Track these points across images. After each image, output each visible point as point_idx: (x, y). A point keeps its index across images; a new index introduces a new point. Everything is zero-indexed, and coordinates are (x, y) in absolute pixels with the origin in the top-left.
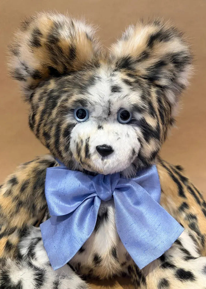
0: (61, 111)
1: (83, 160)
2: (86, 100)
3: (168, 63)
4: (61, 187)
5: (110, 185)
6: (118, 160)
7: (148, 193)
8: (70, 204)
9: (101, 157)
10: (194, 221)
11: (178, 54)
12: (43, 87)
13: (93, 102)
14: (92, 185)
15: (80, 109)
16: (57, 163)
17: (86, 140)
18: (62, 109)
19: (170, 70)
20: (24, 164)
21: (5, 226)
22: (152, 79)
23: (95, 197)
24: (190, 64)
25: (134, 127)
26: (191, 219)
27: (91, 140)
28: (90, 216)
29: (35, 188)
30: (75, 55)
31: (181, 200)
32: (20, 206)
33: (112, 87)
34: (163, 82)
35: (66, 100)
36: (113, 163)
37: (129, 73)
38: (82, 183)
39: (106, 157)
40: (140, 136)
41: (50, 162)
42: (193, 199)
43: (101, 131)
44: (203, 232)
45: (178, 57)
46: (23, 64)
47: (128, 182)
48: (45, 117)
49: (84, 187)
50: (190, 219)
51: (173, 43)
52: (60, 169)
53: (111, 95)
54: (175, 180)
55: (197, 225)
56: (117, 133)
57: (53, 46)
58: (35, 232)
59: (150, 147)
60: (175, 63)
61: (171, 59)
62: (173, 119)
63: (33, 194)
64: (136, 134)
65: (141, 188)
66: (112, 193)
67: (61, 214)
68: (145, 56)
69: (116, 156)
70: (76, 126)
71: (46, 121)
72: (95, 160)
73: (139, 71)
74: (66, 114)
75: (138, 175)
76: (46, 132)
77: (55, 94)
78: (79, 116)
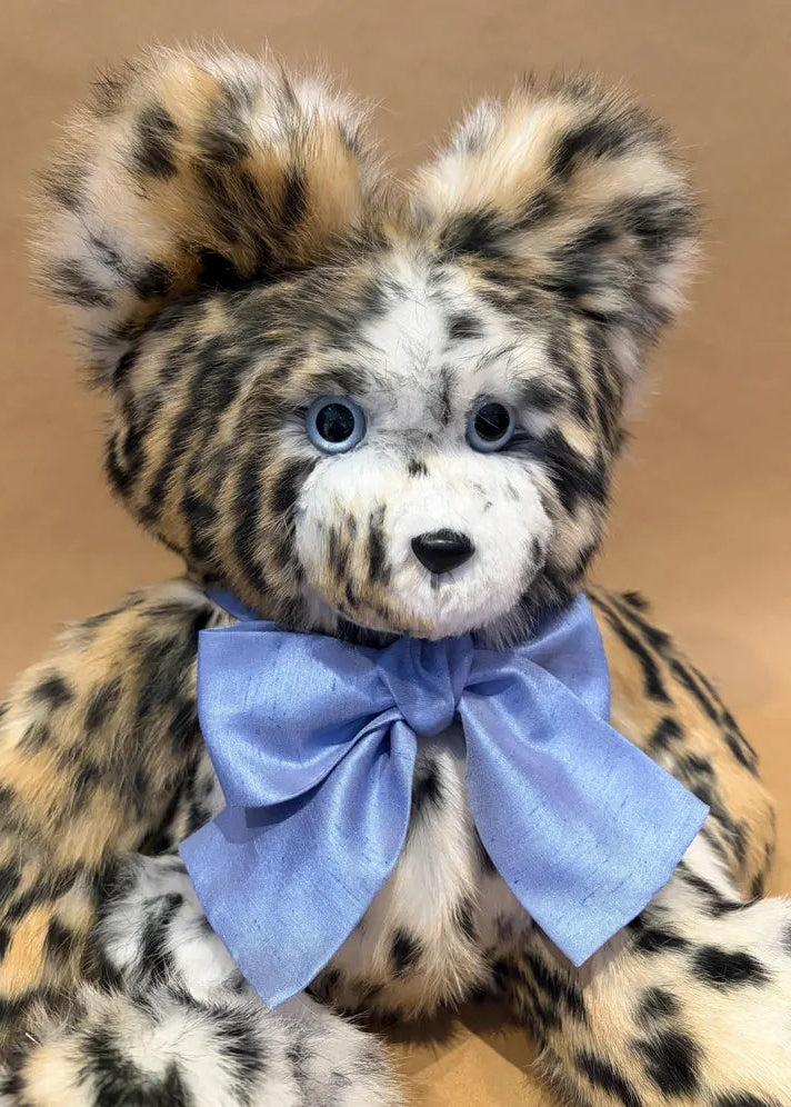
0: (261, 417)
1: (357, 591)
2: (361, 371)
3: (619, 234)
4: (259, 701)
5: (446, 677)
6: (490, 584)
7: (573, 695)
8: (298, 757)
9: (429, 577)
10: (705, 778)
11: (651, 203)
12: (179, 330)
13: (389, 376)
14: (380, 682)
15: (330, 406)
16: (218, 610)
17: (372, 517)
18: (264, 408)
19: (626, 260)
20: (84, 625)
21: (35, 863)
22: (571, 290)
23: (392, 723)
24: (688, 234)
25: (524, 462)
26: (695, 773)
27: (389, 516)
28: (381, 794)
29: (143, 711)
30: (303, 208)
31: (656, 711)
32: (90, 782)
33: (451, 318)
34: (608, 301)
35: (281, 374)
36: (472, 596)
37: (488, 268)
38: (343, 679)
39: (446, 574)
40: (545, 492)
41: (195, 611)
42: (694, 706)
43: (420, 482)
44: (735, 816)
45: (657, 211)
46: (99, 244)
47: (506, 660)
48: (194, 439)
49: (353, 689)
50: (689, 774)
51: (639, 163)
52: (250, 634)
53: (447, 350)
54: (632, 644)
55: (716, 793)
56: (479, 487)
57: (225, 171)
58: (154, 875)
59: (578, 532)
60: (640, 232)
61: (629, 219)
62: (625, 432)
63: (138, 734)
64: (534, 489)
65: (551, 680)
66: (457, 705)
67: (273, 797)
68: (544, 207)
69: (483, 570)
70: (318, 468)
71: (198, 455)
72: (408, 587)
73: (528, 260)
74: (277, 427)
75: (537, 632)
76: (198, 495)
77: (232, 352)
78: (326, 429)
